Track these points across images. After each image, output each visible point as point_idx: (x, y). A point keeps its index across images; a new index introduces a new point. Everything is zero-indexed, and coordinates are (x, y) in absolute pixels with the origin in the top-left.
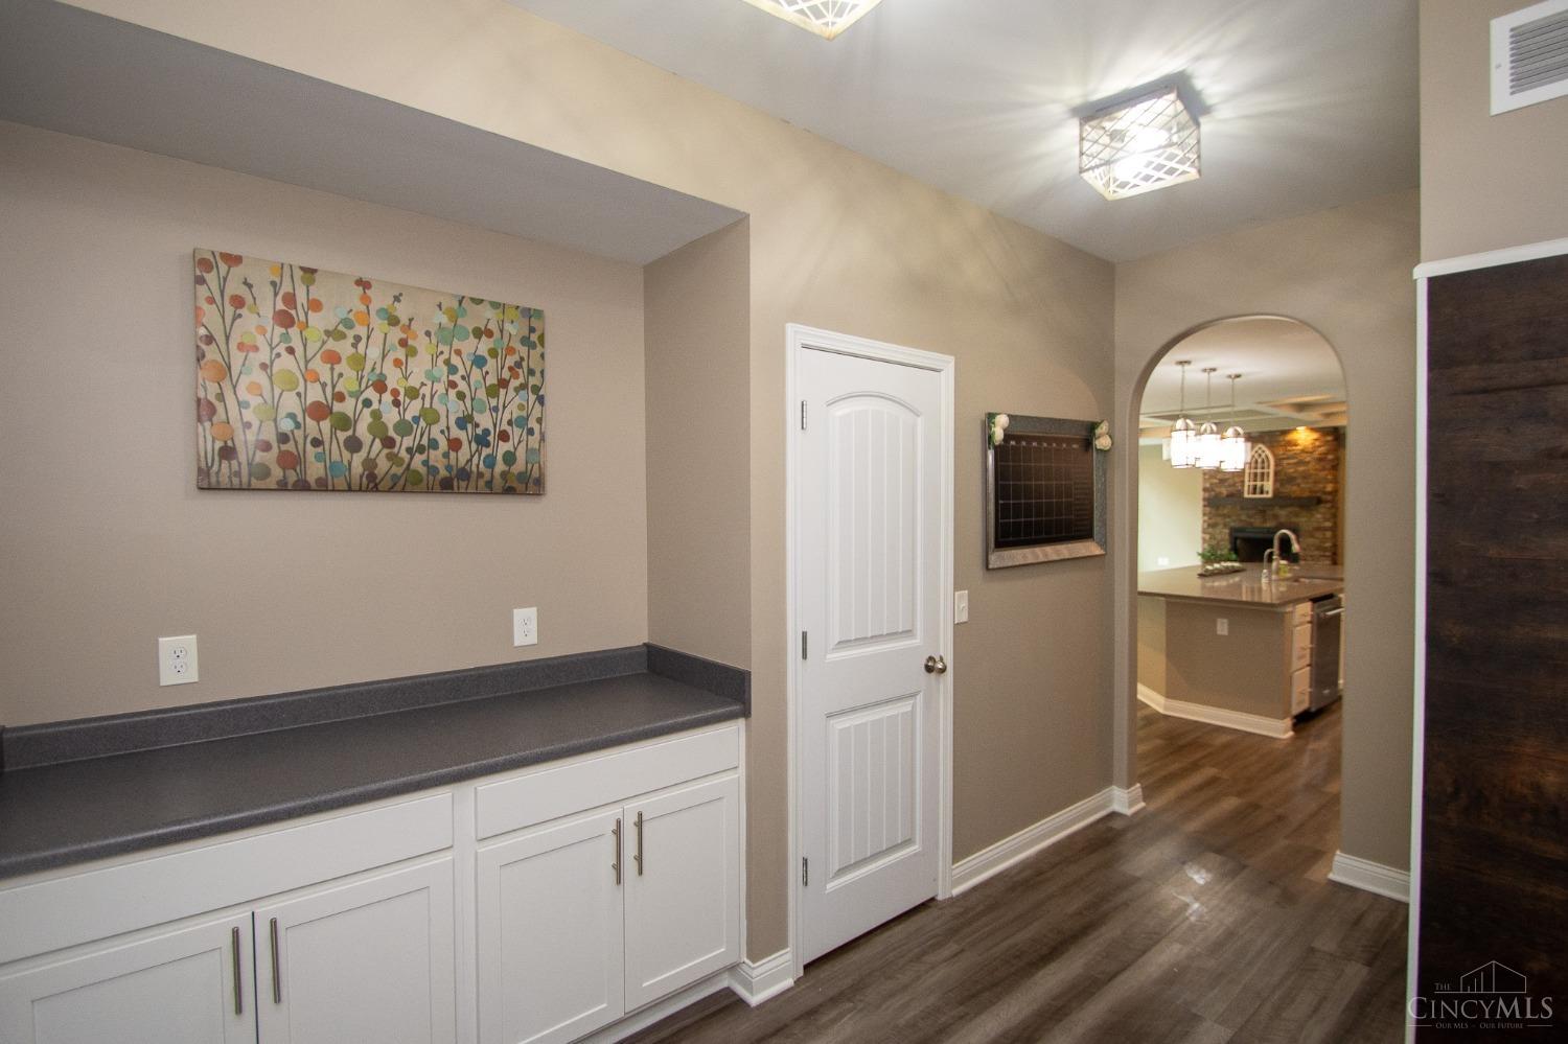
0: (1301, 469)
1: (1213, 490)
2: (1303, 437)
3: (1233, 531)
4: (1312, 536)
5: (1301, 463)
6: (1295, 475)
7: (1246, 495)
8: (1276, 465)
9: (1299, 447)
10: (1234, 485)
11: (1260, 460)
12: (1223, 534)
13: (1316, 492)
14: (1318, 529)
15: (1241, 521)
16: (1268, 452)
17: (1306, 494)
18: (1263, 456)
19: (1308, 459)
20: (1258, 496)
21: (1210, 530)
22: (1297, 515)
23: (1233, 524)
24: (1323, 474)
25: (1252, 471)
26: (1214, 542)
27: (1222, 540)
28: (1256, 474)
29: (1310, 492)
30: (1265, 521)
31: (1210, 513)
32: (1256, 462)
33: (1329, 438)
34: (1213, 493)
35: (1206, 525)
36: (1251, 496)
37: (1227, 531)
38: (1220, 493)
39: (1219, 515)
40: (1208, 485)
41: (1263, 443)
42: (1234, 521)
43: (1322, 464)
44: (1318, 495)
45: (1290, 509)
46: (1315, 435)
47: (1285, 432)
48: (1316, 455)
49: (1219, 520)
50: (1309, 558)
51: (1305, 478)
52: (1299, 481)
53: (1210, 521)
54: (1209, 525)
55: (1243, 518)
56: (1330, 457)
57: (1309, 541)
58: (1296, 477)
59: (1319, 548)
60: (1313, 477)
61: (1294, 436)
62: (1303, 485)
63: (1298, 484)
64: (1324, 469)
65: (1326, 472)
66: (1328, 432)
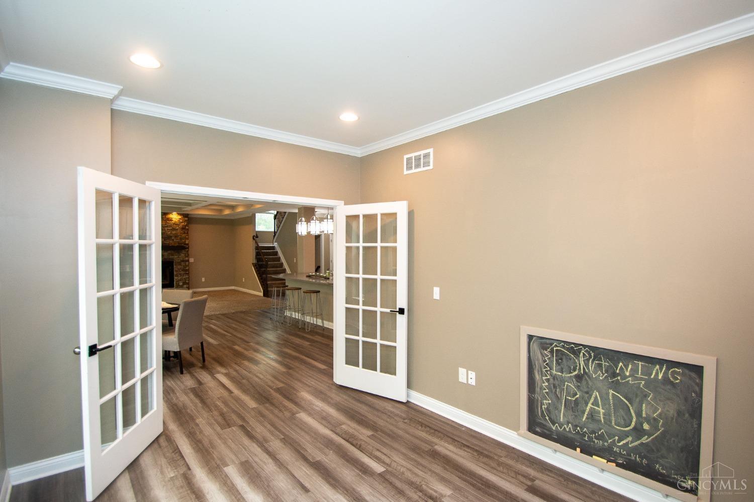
0: (174, 232)
2: (175, 217)
4: (180, 265)
5: (174, 229)
9: (173, 222)
13: (182, 243)
14: (183, 261)
17: (177, 244)
19: (177, 228)
22: (173, 255)
24: (183, 235)
29: (179, 243)
33: (186, 219)
43: (184, 231)
44: (183, 245)
45: (169, 252)
46: (180, 217)
47: (166, 214)
48: (181, 226)
51: (176, 237)
52: (173, 238)
56: (187, 228)
57: (179, 267)
58: (171, 236)
59: (183, 270)
60: (180, 237)
61: (171, 216)
62: (175, 240)
63: (173, 240)
64: (185, 233)
65: (185, 235)
66: (185, 216)
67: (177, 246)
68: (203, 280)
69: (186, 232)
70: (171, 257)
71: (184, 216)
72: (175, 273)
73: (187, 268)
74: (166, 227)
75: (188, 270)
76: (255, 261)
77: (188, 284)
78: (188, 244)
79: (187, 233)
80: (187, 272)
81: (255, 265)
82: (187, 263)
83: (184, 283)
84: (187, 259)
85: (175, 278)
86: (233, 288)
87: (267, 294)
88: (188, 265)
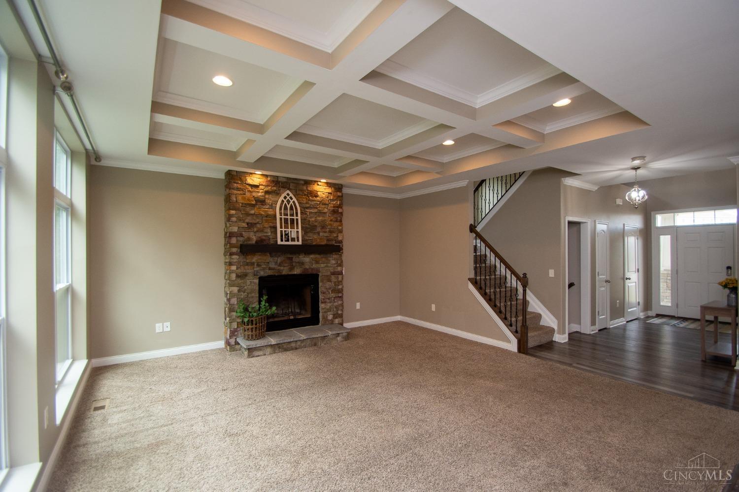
0: (320, 218)
1: (242, 236)
2: (322, 189)
3: (261, 279)
4: (330, 281)
5: (321, 213)
6: (316, 224)
7: (279, 242)
8: (302, 213)
9: (318, 198)
10: (261, 231)
11: (289, 207)
12: (252, 284)
13: (332, 240)
14: (333, 273)
15: (270, 269)
16: (294, 199)
17: (324, 243)
18: (291, 201)
19: (326, 210)
20: (290, 243)
21: (239, 281)
22: (317, 262)
23: (262, 274)
24: (334, 225)
25: (283, 217)
26: (243, 295)
27: (252, 291)
28: (286, 220)
29: (328, 240)
30: (292, 269)
31: (239, 262)
32: (286, 208)
33: (339, 194)
34: (241, 239)
35: (234, 276)
36: (284, 243)
37: (257, 281)
38: (249, 239)
39: (247, 264)
40: (235, 229)
41: (289, 189)
42: (264, 269)
43: (335, 216)
44: (334, 243)
45: (312, 256)
46: (329, 190)
47: (308, 183)
48: (330, 207)
49: (249, 270)
50: (328, 300)
51: (323, 227)
52: (319, 229)
53: (239, 271)
54: (238, 276)
55: (272, 265)
56: (340, 210)
57: (328, 285)
58: (316, 226)
59: (334, 291)
60: (329, 227)
61: (316, 187)
62: (321, 234)
63: (319, 233)
64: (336, 221)
65: (338, 223)
66: (337, 188)
67: (326, 245)
68: (358, 306)
69: (339, 218)
70: (314, 266)
71: (335, 189)
72: (321, 297)
73: (340, 287)
74: (307, 208)
75: (341, 291)
76: (472, 276)
77: (341, 316)
78: (341, 242)
79: (341, 221)
80: (339, 293)
81: (475, 282)
82: (340, 277)
83: (336, 316)
84: (339, 269)
85: (322, 306)
86: (399, 318)
87: (523, 348)
88: (341, 281)
